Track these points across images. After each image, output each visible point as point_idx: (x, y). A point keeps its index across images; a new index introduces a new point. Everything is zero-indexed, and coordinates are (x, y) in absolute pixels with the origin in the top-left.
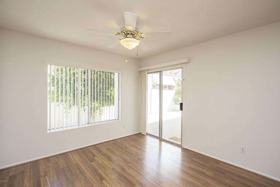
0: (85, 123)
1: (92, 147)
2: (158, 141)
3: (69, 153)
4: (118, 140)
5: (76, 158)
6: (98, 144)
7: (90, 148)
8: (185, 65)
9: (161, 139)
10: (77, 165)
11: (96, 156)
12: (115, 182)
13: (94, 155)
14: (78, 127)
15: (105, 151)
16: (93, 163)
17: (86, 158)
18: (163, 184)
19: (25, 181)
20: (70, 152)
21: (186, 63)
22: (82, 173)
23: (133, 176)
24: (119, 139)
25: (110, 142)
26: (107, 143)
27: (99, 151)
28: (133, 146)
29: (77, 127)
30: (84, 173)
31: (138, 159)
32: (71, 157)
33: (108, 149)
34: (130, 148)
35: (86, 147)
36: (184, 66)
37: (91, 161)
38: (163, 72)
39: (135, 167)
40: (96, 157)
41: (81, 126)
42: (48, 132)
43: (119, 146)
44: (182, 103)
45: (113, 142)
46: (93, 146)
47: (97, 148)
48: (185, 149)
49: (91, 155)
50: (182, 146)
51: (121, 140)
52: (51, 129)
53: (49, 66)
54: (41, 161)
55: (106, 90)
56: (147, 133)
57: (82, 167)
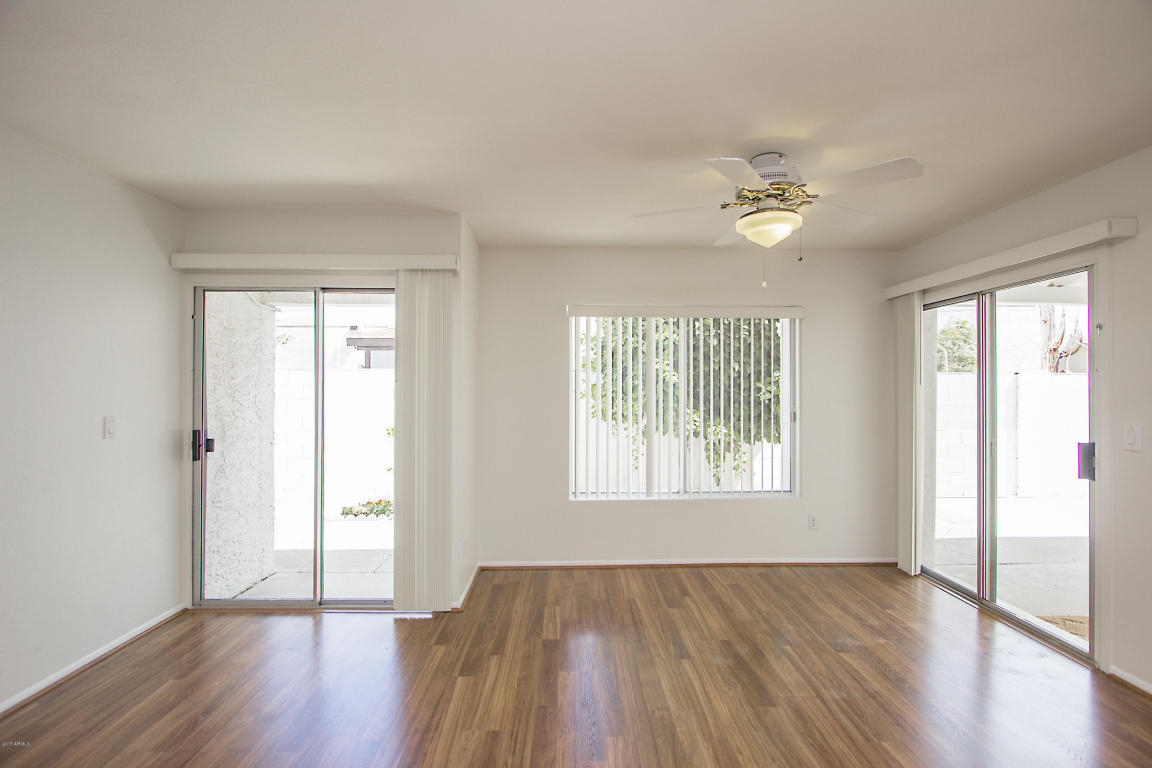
0: (667, 491)
1: (687, 570)
2: (971, 612)
3: (620, 571)
4: (785, 568)
5: (634, 587)
6: (708, 566)
7: (681, 570)
8: (1104, 252)
9: (987, 609)
10: (631, 603)
11: (689, 595)
12: (718, 675)
13: (685, 592)
14: (647, 496)
15: (723, 590)
16: (675, 611)
17: (659, 593)
18: (883, 743)
19: (517, 603)
20: (624, 567)
21: (1109, 243)
22: (635, 624)
23: (785, 684)
24: (788, 565)
25: (754, 570)
26: (742, 570)
27: (705, 585)
28: (836, 602)
29: (643, 497)
30: (640, 627)
31: (829, 643)
32: (623, 580)
33: (736, 587)
34: (819, 604)
35: (670, 566)
36: (1101, 257)
37: (671, 604)
38: (999, 293)
39: (803, 662)
40: (687, 600)
41: (655, 497)
42: (572, 498)
43: (776, 588)
44: (1094, 444)
45: (762, 570)
46: (693, 569)
47: (701, 575)
48: (1112, 679)
49: (676, 591)
50: (1096, 657)
51: (795, 573)
52: (578, 493)
53: (573, 320)
54: (554, 572)
55: (758, 379)
56: (924, 571)
57: (643, 613)
